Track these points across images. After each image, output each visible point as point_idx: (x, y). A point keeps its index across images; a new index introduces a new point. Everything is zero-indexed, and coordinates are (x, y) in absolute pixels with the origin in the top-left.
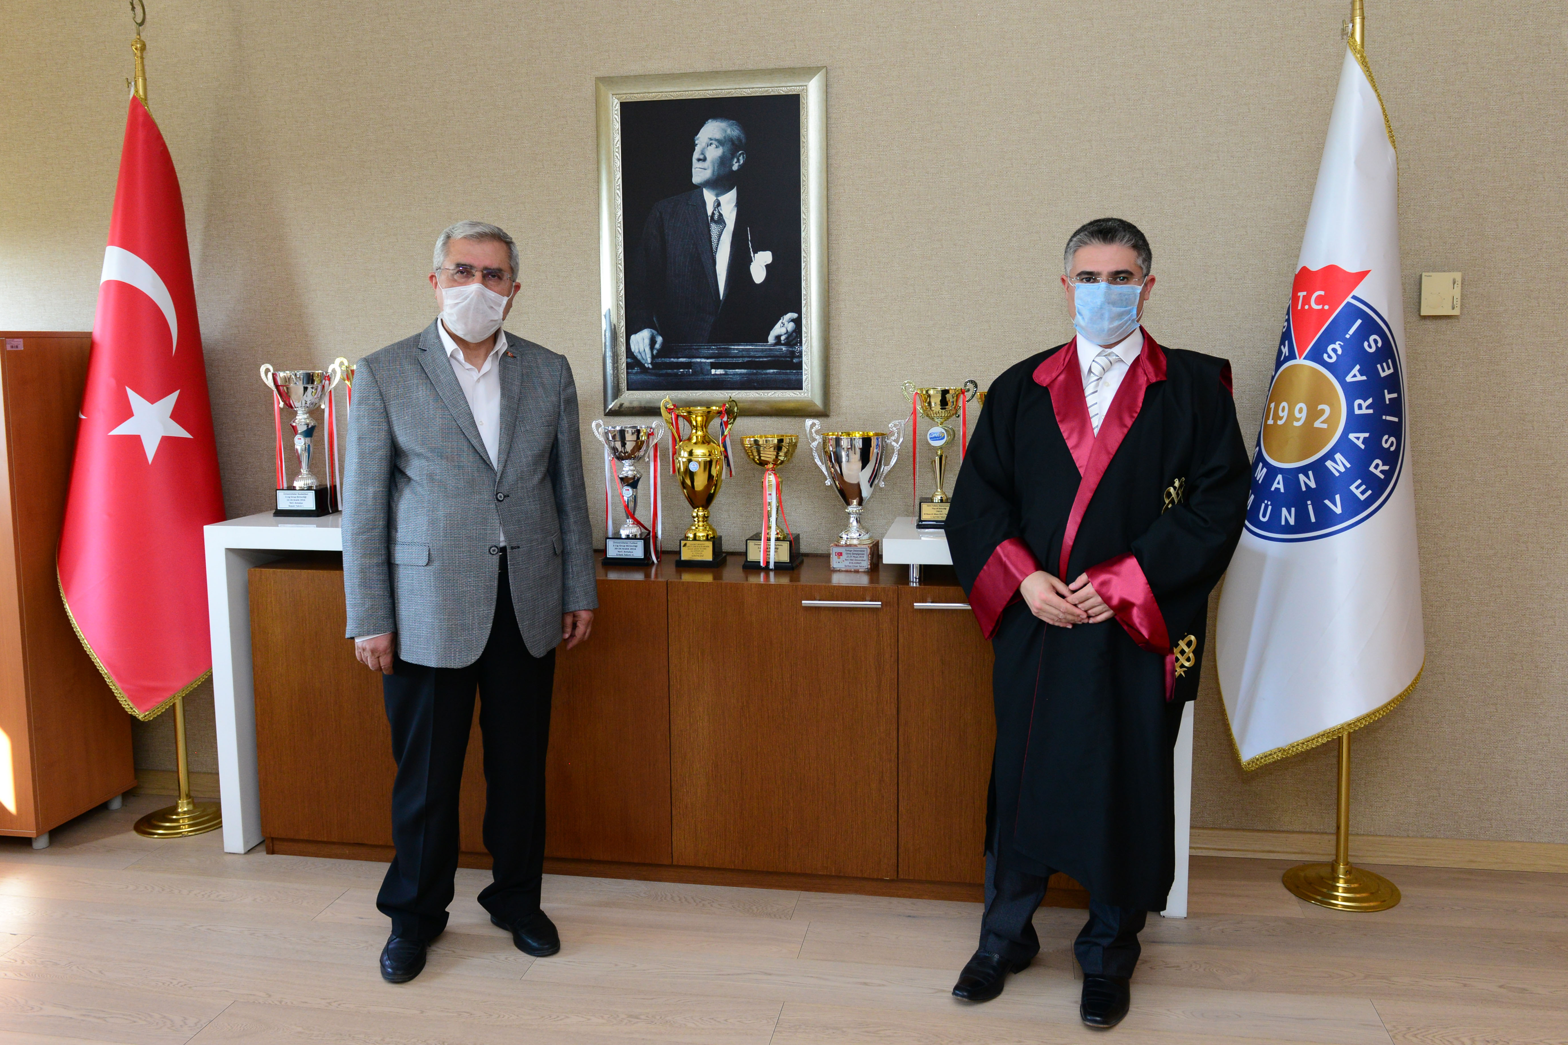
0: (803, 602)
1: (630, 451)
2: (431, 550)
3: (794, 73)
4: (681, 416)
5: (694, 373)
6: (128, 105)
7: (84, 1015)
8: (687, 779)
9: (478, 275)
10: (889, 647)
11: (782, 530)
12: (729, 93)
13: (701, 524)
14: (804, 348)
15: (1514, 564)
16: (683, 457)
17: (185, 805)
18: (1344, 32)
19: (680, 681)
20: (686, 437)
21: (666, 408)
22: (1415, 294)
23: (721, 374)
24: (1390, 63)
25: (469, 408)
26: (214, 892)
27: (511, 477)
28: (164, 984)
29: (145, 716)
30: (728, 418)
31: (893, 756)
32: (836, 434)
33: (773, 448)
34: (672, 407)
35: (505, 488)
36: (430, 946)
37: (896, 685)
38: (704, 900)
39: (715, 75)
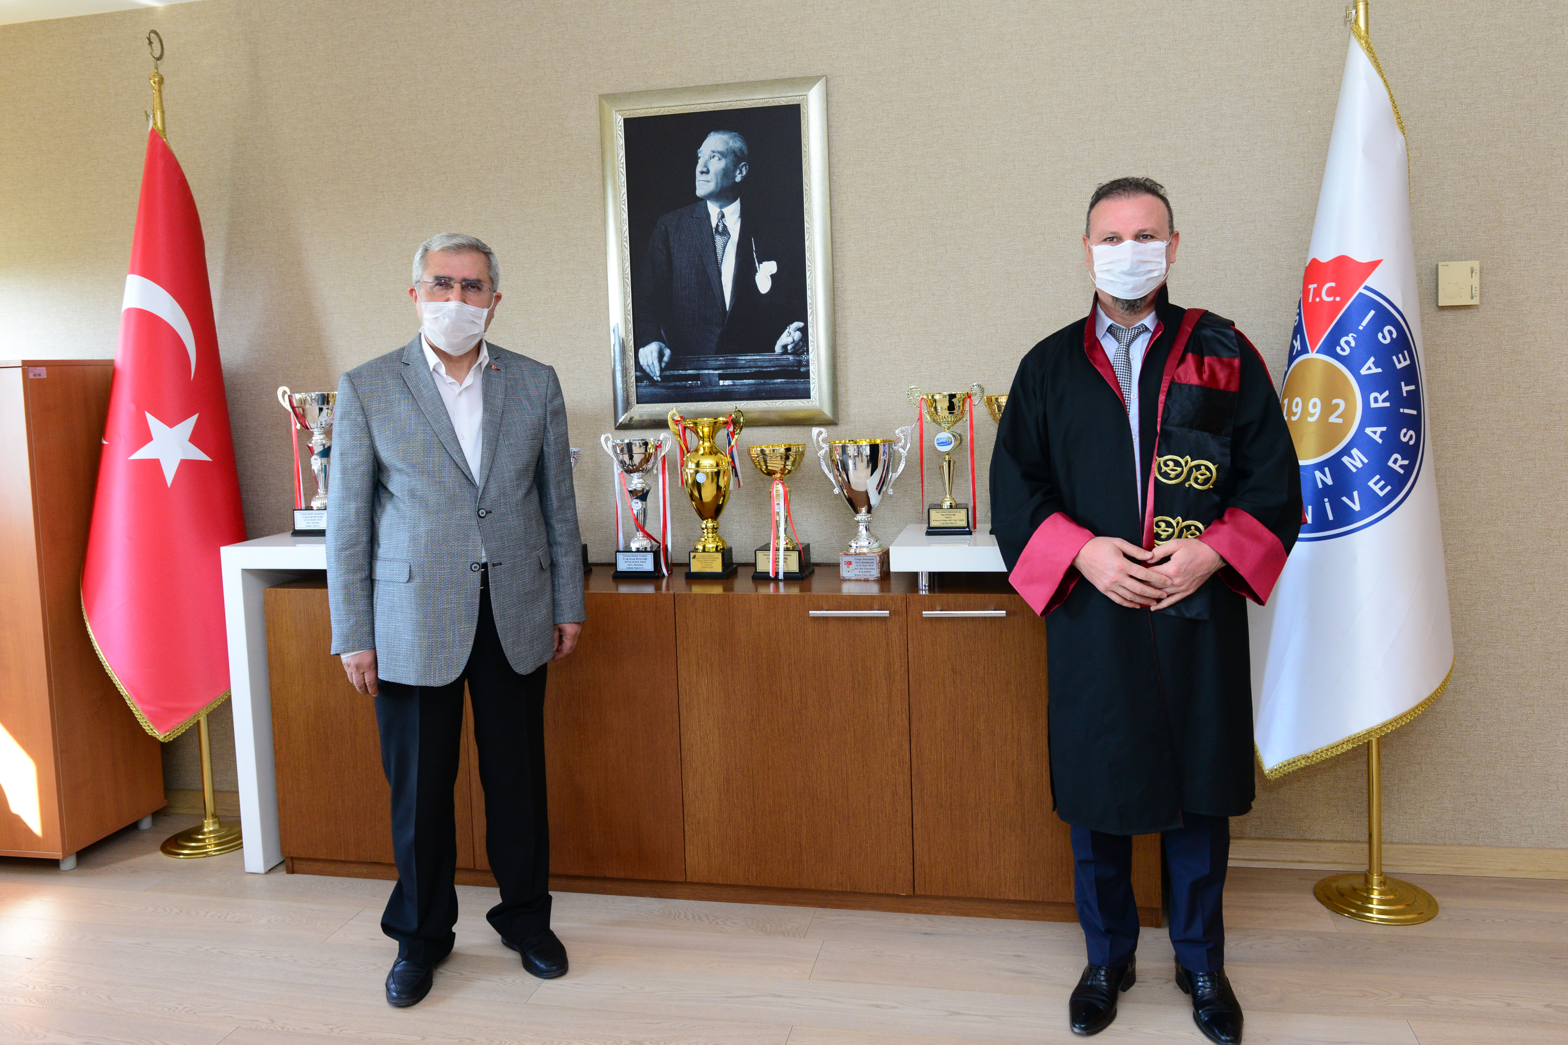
0: (810, 612)
1: (637, 464)
2: (412, 567)
3: (794, 83)
4: (688, 427)
5: (703, 385)
6: (147, 138)
8: (698, 794)
9: (457, 287)
10: (899, 657)
11: (792, 540)
12: (730, 106)
13: (710, 535)
14: (811, 356)
15: (1547, 559)
16: (690, 469)
17: (211, 825)
18: (1347, 19)
19: (690, 695)
20: (693, 449)
21: (674, 420)
22: (1432, 284)
23: (729, 385)
24: (1397, 51)
25: (451, 423)
26: (230, 913)
27: (493, 492)
28: (169, 1009)
29: (165, 737)
30: (734, 428)
31: (906, 768)
32: (843, 441)
33: (779, 457)
34: (679, 419)
35: (487, 504)
36: (436, 968)
37: (907, 696)
38: (717, 918)
39: (716, 88)
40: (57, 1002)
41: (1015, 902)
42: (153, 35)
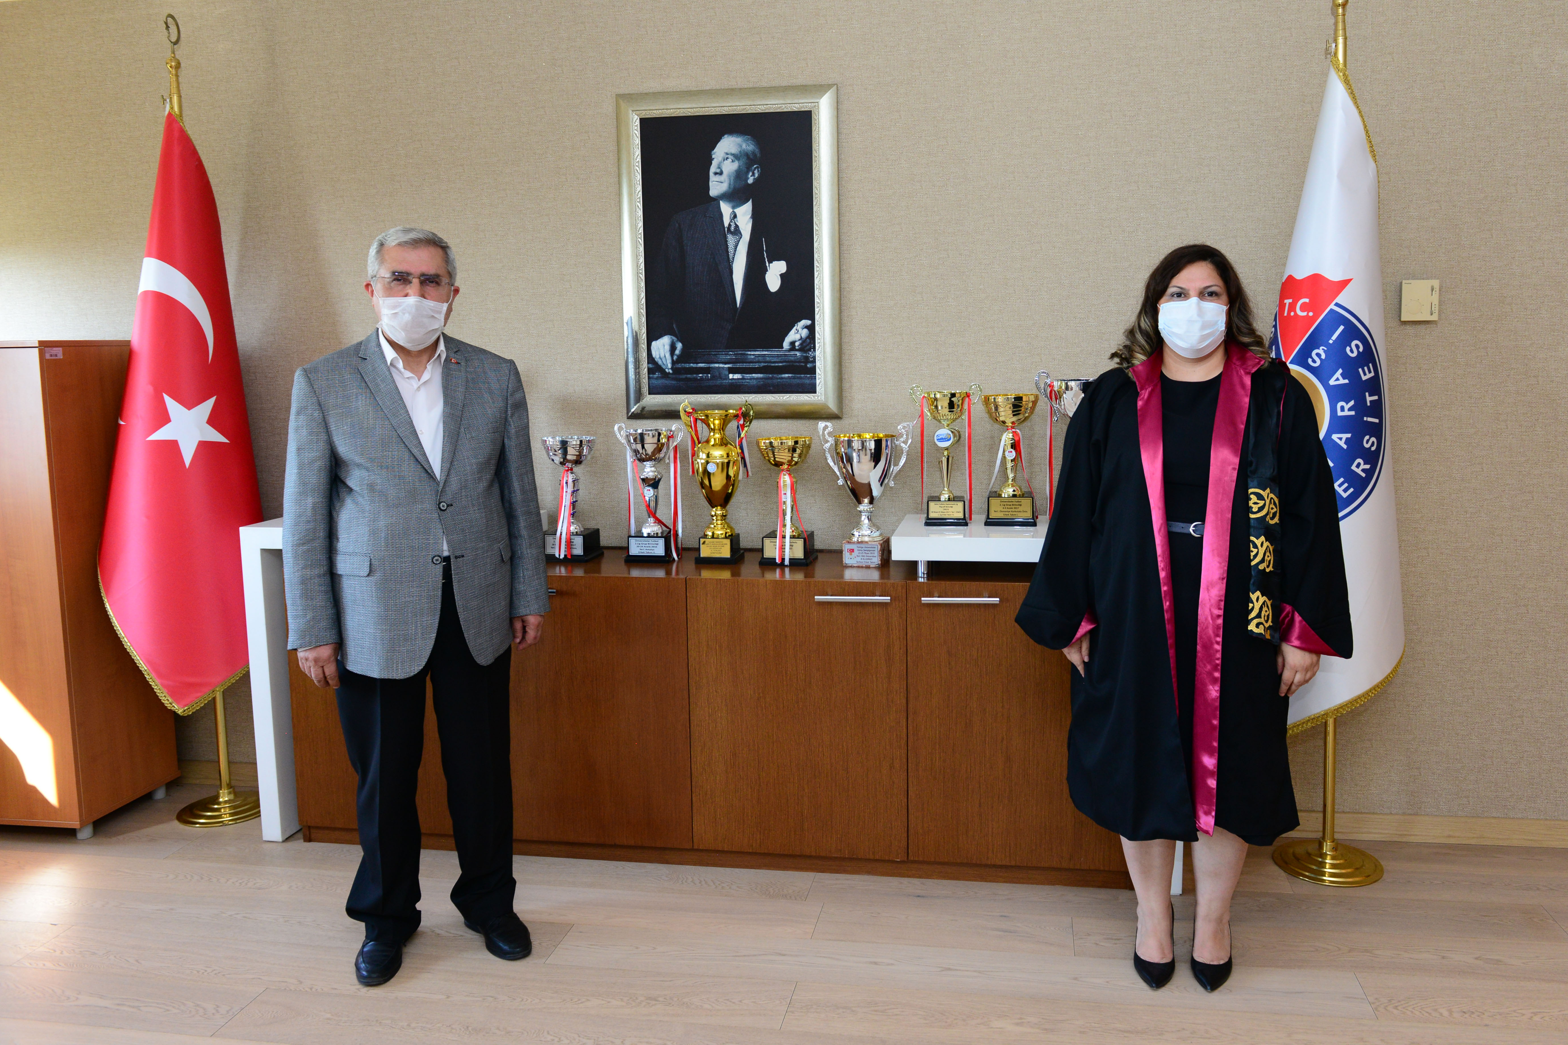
0: (816, 597)
1: (650, 454)
2: (373, 561)
3: (806, 90)
4: (700, 419)
5: (713, 377)
6: (163, 121)
7: (119, 1005)
8: (706, 767)
9: (416, 281)
10: (898, 640)
11: (797, 527)
12: (744, 109)
13: (719, 522)
15: (1490, 555)
16: (702, 459)
17: (226, 795)
18: (1327, 52)
19: (699, 674)
20: (705, 439)
21: (685, 411)
22: (1396, 300)
23: (738, 379)
24: (1371, 81)
25: (410, 418)
26: (251, 880)
27: (454, 486)
28: (198, 972)
29: (185, 711)
30: (744, 421)
31: (903, 742)
32: (848, 435)
33: (787, 450)
34: (691, 411)
35: (449, 498)
37: (905, 676)
38: (723, 883)
39: (730, 92)
40: (86, 966)
41: (1001, 867)
42: (170, 20)
